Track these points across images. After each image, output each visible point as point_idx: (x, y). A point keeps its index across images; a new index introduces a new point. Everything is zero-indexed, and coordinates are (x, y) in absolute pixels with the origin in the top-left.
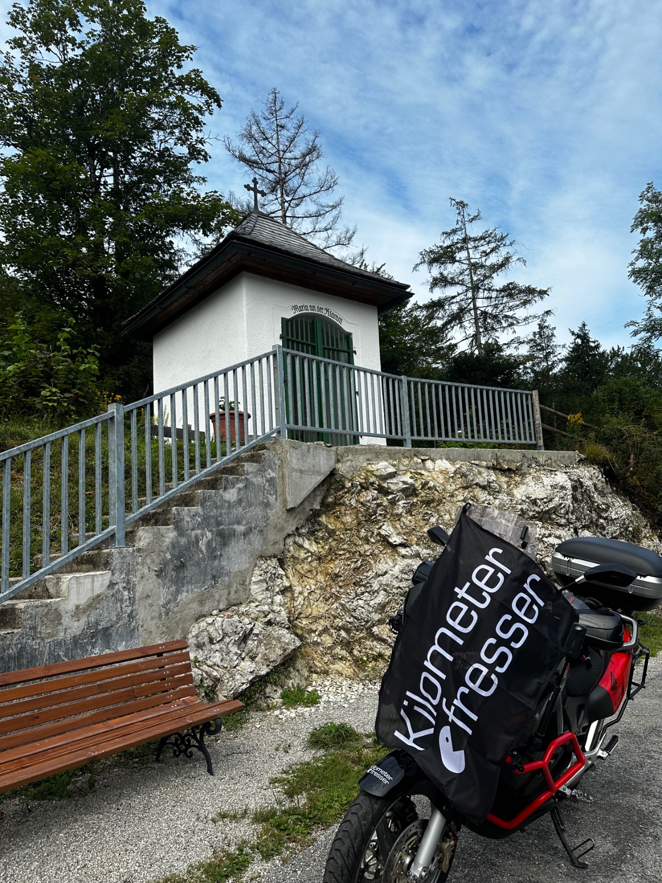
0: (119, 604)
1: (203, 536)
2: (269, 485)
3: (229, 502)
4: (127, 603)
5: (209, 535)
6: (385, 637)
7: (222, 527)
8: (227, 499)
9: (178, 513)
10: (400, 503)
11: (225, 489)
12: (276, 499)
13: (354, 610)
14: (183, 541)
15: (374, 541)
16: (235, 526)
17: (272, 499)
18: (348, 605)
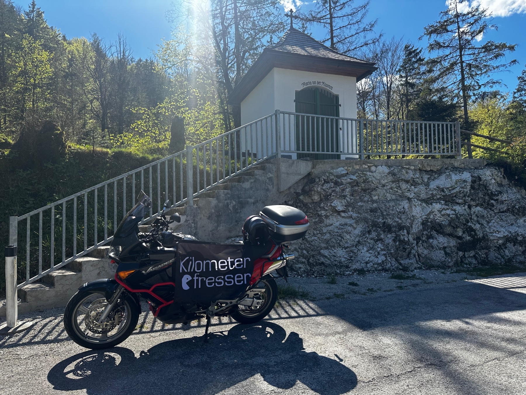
0: (190, 229)
1: (231, 203)
2: (269, 181)
3: (245, 189)
4: (194, 229)
5: (234, 203)
6: (326, 255)
7: (241, 200)
8: (244, 187)
9: (218, 193)
10: (347, 190)
11: (243, 182)
12: (273, 187)
13: (312, 242)
14: (221, 205)
15: (327, 209)
16: (249, 200)
17: (270, 187)
18: (308, 239)
